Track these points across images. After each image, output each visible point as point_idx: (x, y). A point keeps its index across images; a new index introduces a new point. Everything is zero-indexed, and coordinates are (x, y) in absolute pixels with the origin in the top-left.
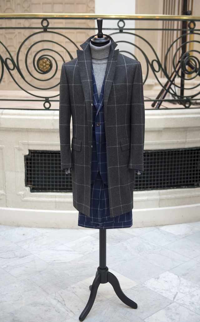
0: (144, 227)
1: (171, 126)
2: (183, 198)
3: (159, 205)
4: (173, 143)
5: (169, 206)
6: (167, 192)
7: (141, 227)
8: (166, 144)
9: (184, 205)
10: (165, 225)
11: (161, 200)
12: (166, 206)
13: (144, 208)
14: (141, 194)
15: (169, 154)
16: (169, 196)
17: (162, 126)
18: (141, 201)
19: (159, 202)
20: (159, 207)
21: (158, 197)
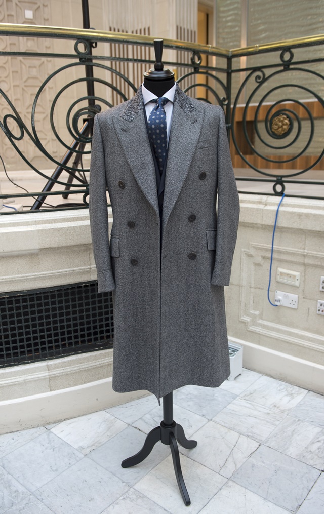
0: (24, 429)
1: (55, 244)
2: (96, 368)
3: (50, 386)
4: (65, 275)
5: (70, 386)
6: (64, 362)
7: (17, 431)
8: (50, 277)
9: (98, 379)
10: (65, 420)
11: (51, 378)
12: (65, 387)
13: (21, 396)
14: (11, 372)
15: (60, 296)
16: (68, 369)
17: (34, 245)
18: (12, 385)
19: (49, 382)
20: (51, 391)
21: (46, 374)
